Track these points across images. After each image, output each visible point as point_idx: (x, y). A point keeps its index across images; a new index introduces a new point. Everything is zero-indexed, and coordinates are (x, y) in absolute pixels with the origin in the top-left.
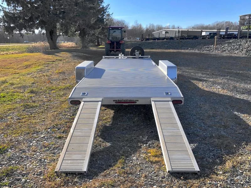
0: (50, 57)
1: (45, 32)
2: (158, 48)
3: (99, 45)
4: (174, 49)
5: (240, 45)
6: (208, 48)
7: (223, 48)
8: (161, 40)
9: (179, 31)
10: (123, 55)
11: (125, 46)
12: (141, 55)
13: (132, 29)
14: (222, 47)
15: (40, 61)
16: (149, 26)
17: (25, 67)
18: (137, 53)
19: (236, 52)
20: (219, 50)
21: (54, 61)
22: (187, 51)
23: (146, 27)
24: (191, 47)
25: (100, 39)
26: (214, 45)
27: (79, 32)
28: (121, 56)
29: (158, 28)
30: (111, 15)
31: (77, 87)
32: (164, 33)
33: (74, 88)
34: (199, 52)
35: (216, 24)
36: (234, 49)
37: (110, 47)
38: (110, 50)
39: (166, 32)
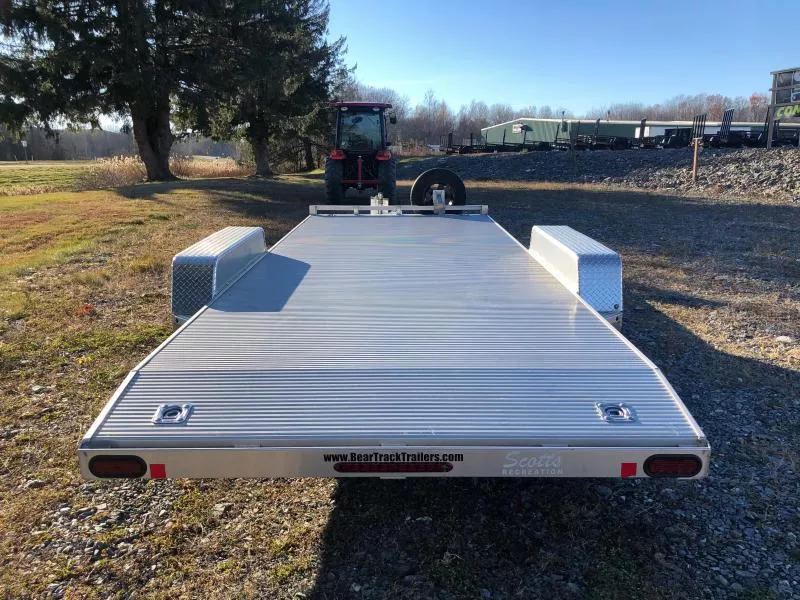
0: (131, 209)
1: (132, 124)
2: (503, 179)
3: (311, 167)
4: (557, 180)
5: (780, 167)
6: (669, 176)
7: (723, 176)
8: (512, 153)
9: (565, 124)
10: (386, 202)
11: (394, 171)
12: (454, 204)
13: (418, 120)
14: (719, 173)
15: (91, 221)
16: (469, 109)
17: (30, 244)
18: (439, 196)
19: (771, 193)
20: (708, 186)
21: (140, 223)
22: (600, 187)
23: (461, 111)
24: (613, 175)
25: (314, 149)
26: (691, 169)
27: (248, 124)
28: (378, 204)
29: (499, 113)
30: (350, 71)
31: (144, 369)
32: (517, 129)
33: (131, 375)
34: (641, 190)
35: (677, 103)
36: (763, 181)
37: (341, 173)
38: (343, 185)
39: (526, 128)
